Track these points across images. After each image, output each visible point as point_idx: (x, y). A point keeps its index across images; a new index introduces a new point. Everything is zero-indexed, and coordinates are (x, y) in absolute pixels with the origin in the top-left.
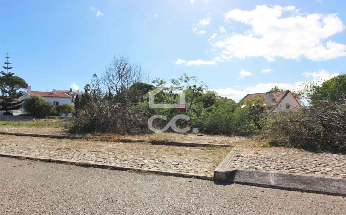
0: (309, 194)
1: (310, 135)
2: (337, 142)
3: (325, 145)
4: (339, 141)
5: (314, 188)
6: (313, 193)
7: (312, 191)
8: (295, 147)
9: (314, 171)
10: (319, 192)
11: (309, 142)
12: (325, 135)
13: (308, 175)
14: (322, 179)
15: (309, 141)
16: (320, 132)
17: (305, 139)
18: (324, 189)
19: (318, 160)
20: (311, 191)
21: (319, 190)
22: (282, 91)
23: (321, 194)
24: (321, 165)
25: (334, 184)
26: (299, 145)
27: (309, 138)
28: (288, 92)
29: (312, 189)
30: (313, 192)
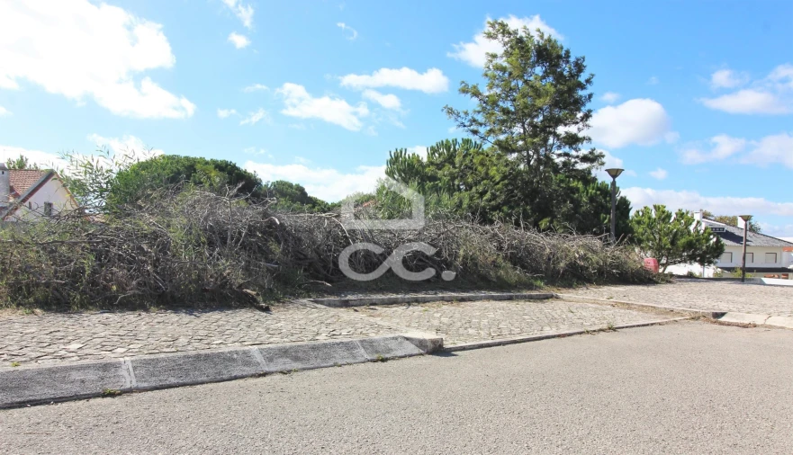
0: (11, 411)
1: (60, 275)
2: (114, 288)
3: (91, 296)
4: (119, 284)
5: (27, 395)
6: (20, 407)
7: (20, 403)
8: (18, 305)
9: (40, 354)
10: (35, 403)
11: (56, 292)
12: (94, 272)
13: (17, 368)
14: (49, 370)
15: (57, 290)
16: (83, 268)
17: (47, 285)
18: (49, 393)
19: (61, 329)
20: (17, 403)
21: (38, 398)
22: (37, 170)
23: (41, 404)
24: (62, 341)
25: (75, 376)
26: (31, 300)
27: (57, 283)
28: (50, 174)
29: (19, 400)
30: (21, 405)
